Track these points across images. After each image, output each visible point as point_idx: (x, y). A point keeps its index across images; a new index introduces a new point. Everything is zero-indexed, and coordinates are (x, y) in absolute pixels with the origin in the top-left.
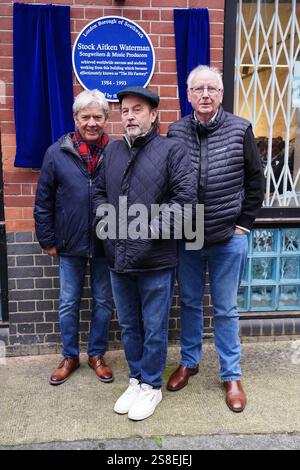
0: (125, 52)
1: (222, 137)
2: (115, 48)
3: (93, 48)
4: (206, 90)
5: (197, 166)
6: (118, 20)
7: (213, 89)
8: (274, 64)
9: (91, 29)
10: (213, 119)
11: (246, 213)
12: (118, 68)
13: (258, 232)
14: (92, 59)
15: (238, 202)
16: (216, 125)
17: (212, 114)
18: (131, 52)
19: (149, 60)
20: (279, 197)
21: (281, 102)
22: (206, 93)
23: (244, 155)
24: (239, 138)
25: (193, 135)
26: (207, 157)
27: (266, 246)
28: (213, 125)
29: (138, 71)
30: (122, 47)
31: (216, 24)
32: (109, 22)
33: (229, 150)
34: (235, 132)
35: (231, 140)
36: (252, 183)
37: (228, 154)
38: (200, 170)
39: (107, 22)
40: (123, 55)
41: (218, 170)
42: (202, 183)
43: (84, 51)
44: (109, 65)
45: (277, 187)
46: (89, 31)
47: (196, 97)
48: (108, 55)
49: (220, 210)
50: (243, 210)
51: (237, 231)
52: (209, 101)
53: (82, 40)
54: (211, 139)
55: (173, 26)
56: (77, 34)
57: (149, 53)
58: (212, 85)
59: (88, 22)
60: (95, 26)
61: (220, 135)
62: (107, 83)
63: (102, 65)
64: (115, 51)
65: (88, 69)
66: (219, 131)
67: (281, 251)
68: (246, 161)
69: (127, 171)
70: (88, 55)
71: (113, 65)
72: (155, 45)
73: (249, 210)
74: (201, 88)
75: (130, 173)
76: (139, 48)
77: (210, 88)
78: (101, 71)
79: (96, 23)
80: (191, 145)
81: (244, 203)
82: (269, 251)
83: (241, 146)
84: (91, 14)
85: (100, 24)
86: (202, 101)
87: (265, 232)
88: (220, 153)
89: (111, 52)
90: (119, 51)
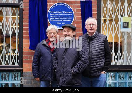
0: (64, 14)
1: (97, 41)
2: (61, 12)
3: (54, 12)
4: (91, 25)
5: (88, 50)
6: (62, 4)
7: (94, 25)
8: (114, 18)
9: (54, 7)
10: (94, 35)
11: (105, 66)
12: (62, 19)
13: (110, 74)
14: (54, 16)
15: (103, 62)
16: (95, 37)
17: (93, 33)
18: (66, 14)
19: (72, 16)
20: (117, 62)
21: (116, 30)
22: (91, 26)
23: (104, 47)
24: (103, 41)
25: (87, 40)
26: (92, 47)
27: (113, 78)
28: (94, 36)
29: (69, 20)
30: (64, 12)
31: (94, 5)
32: (60, 4)
33: (99, 45)
34: (101, 39)
35: (100, 41)
36: (108, 56)
37: (99, 46)
38: (89, 51)
39: (59, 4)
40: (64, 15)
41: (96, 51)
42: (90, 56)
43: (51, 13)
44: (59, 18)
45: (116, 58)
46: (53, 7)
47: (88, 27)
48: (59, 14)
49: (96, 65)
50: (104, 65)
51: (102, 73)
52: (93, 29)
53: (51, 10)
54: (93, 41)
55: (80, 5)
56: (49, 8)
57: (73, 14)
58: (94, 24)
59: (53, 4)
60: (55, 6)
61: (96, 40)
62: (58, 23)
63: (57, 18)
64: (61, 13)
65: (52, 19)
66: (96, 39)
67: (118, 80)
68: (105, 49)
69: (65, 51)
70: (53, 15)
71: (61, 18)
72: (74, 11)
73: (107, 65)
74: (90, 25)
75: (65, 52)
76: (69, 13)
77: (93, 25)
78: (57, 19)
79: (55, 5)
80: (86, 43)
81: (105, 63)
82: (114, 80)
83: (103, 44)
84: (54, 2)
85: (57, 5)
86: (90, 29)
87: (112, 73)
88: (96, 46)
89: (60, 13)
90: (63, 13)
